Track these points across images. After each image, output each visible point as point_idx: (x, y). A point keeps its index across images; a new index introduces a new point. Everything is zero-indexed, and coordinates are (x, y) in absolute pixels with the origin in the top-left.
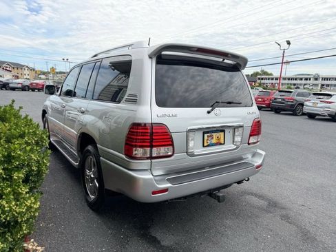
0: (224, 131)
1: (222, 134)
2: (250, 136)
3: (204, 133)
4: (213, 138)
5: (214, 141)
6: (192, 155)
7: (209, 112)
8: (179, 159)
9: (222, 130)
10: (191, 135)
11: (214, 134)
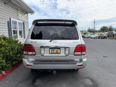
0: (60, 49)
1: (59, 50)
2: (75, 51)
3: (50, 49)
4: (54, 51)
5: (55, 52)
6: (43, 56)
7: (50, 41)
8: (38, 56)
9: (59, 48)
10: (41, 49)
11: (55, 50)
